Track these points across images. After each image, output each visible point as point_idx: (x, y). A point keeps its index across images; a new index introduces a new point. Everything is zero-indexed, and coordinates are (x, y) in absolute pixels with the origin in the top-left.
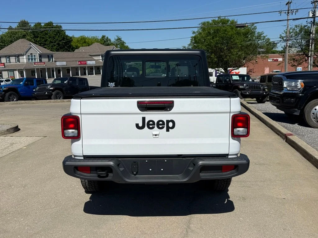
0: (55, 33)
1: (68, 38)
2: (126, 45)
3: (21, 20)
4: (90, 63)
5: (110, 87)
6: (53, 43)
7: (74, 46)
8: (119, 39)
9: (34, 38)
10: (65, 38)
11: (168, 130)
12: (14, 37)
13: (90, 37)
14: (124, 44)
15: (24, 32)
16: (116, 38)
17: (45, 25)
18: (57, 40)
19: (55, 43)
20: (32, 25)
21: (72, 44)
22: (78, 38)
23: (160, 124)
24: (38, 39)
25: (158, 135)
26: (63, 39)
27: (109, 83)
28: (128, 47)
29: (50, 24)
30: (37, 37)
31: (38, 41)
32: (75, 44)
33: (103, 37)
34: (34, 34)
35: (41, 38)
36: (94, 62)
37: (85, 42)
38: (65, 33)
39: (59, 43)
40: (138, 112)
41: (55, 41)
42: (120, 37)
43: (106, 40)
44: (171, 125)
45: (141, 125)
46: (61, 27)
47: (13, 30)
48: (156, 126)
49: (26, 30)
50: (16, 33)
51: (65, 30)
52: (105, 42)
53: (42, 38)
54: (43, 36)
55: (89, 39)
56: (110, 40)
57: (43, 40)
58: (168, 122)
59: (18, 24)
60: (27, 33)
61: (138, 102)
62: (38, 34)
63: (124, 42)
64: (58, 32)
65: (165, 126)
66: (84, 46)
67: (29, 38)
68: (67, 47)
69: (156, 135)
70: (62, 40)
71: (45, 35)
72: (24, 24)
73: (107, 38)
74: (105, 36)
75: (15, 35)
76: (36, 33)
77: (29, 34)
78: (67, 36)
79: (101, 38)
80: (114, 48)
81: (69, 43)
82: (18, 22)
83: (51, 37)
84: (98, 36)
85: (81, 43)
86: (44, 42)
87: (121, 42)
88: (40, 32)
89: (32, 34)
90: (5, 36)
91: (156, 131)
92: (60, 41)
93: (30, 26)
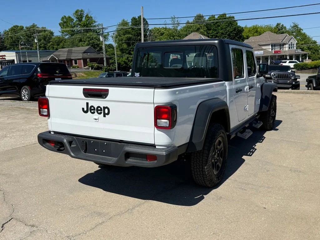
0: (227, 25)
1: (239, 29)
2: (303, 32)
3: (197, 14)
4: (257, 53)
5: (135, 76)
6: (224, 34)
7: (245, 37)
8: (296, 26)
9: (207, 31)
10: (236, 29)
11: (104, 116)
12: (189, 31)
13: (264, 26)
14: (301, 31)
15: (199, 26)
16: (292, 25)
17: (218, 17)
18: (228, 31)
19: (226, 34)
20: (207, 18)
21: (243, 34)
22: (250, 28)
23: (99, 110)
24: (211, 32)
25: (98, 119)
26: (235, 29)
27: (135, 73)
28: (305, 34)
29: (223, 16)
30: (210, 30)
31: (210, 33)
32: (246, 34)
33: (278, 25)
34: (207, 27)
35: (213, 30)
36: (262, 52)
37: (257, 32)
38: (237, 24)
39: (230, 34)
40: (83, 98)
41: (226, 33)
42: (297, 24)
43: (281, 28)
44: (106, 111)
45: (85, 110)
46: (233, 17)
47: (189, 25)
48: (96, 111)
49: (200, 23)
50: (191, 27)
51: (237, 20)
52: (279, 30)
53: (215, 30)
54: (215, 28)
55: (262, 28)
56: (285, 28)
57: (215, 32)
58: (105, 108)
59: (194, 18)
60: (201, 26)
61: (84, 89)
62: (211, 27)
63: (301, 29)
64: (230, 23)
65: (103, 112)
66: (255, 36)
67: (202, 30)
68: (238, 38)
69: (96, 119)
70: (233, 31)
71: (217, 28)
72: (199, 18)
73: (283, 25)
74: (280, 24)
75: (190, 28)
76: (209, 26)
77: (203, 27)
78: (239, 27)
79: (275, 26)
80: (286, 36)
81: (240, 34)
82: (194, 16)
83: (223, 29)
84: (272, 25)
85: (253, 32)
86: (216, 34)
87: (297, 30)
88: (213, 25)
89: (205, 27)
90: (182, 31)
91: (96, 115)
92: (231, 32)
93: (205, 19)
